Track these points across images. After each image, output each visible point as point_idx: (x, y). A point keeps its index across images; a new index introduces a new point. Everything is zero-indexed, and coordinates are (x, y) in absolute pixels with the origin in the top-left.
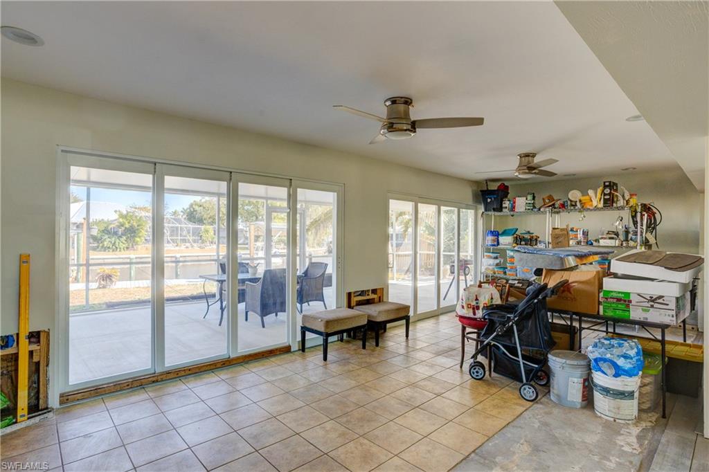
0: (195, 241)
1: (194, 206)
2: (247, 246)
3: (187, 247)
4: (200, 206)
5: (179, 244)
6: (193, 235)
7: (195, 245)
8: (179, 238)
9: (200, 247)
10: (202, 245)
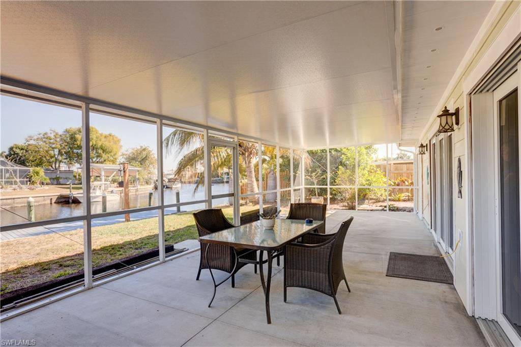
0: (22, 183)
1: (14, 149)
2: (81, 186)
3: (14, 189)
4: (22, 149)
5: (4, 186)
6: (20, 178)
7: (23, 186)
8: (4, 180)
9: (30, 189)
10: (32, 186)
